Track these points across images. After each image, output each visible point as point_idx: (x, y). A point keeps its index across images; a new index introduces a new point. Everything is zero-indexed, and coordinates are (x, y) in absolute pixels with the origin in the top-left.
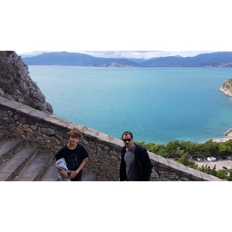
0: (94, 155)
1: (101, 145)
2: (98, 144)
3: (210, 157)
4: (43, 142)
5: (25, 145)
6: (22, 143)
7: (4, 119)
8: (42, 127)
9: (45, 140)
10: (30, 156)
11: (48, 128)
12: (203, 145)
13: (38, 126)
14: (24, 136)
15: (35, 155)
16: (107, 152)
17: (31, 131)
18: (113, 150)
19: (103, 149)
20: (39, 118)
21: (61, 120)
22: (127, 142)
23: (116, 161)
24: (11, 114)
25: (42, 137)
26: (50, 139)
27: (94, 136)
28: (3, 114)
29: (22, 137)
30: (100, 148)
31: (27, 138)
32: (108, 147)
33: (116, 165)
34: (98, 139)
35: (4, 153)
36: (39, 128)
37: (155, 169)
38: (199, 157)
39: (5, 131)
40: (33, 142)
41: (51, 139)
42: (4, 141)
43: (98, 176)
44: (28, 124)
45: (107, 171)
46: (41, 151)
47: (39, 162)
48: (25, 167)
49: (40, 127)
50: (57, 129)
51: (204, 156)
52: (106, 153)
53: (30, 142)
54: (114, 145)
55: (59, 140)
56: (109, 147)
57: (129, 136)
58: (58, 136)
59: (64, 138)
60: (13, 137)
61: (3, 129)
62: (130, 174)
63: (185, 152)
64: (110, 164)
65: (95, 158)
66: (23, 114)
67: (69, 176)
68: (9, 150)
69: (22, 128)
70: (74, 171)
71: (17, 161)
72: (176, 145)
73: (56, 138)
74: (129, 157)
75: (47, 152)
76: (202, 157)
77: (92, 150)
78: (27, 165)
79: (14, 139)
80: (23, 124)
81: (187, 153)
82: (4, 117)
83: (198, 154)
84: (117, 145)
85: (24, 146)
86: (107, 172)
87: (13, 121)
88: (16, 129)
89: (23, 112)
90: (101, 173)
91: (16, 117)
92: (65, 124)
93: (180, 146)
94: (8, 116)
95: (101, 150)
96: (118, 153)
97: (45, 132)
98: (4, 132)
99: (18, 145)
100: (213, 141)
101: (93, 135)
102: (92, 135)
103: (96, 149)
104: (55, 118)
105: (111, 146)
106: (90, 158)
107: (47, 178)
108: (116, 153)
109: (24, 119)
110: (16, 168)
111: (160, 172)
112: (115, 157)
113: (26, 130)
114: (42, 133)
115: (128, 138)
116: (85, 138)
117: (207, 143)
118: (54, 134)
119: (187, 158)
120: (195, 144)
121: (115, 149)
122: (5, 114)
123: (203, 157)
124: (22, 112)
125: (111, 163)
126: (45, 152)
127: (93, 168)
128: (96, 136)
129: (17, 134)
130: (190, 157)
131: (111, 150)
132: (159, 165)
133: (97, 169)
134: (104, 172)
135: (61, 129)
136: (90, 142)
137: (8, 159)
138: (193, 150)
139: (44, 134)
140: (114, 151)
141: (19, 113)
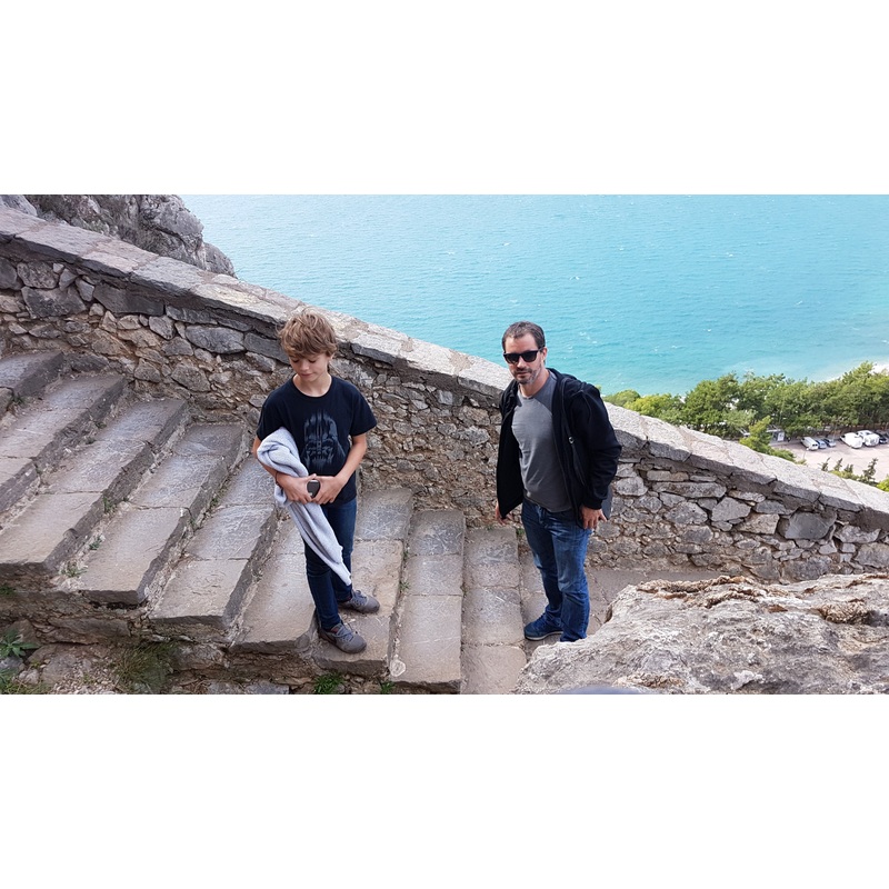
0: (401, 426)
1: (422, 387)
2: (413, 386)
3: (855, 430)
4: (204, 383)
5: (140, 396)
6: (126, 390)
7: (41, 297)
8: (190, 324)
9: (211, 373)
10: (164, 434)
11: (213, 325)
12: (832, 388)
13: (176, 321)
14: (128, 363)
15: (180, 430)
16: (447, 412)
17: (153, 341)
18: (470, 405)
19: (432, 401)
20: (176, 287)
21: (262, 293)
22: (521, 363)
23: (484, 445)
24: (66, 277)
25: (197, 361)
26: (227, 370)
27: (395, 354)
28: (37, 279)
29: (122, 365)
30: (422, 397)
31: (142, 369)
32: (450, 394)
33: (486, 460)
34: (411, 365)
35: (63, 425)
36: (180, 329)
37: (635, 464)
38: (813, 434)
39: (55, 344)
40: (166, 381)
41: (232, 369)
42: (59, 381)
43: (422, 499)
44: (138, 314)
45: (452, 480)
46: (201, 414)
47: (200, 455)
48: (148, 472)
49: (186, 324)
50: (249, 331)
51: (832, 429)
52: (445, 418)
53: (156, 384)
54: (476, 387)
55: (264, 372)
56: (454, 394)
57: (529, 342)
58: (255, 355)
59: (278, 362)
60: (87, 369)
61: (48, 338)
62: (535, 481)
63: (758, 417)
64: (462, 456)
65: (405, 436)
66: (112, 273)
67: (314, 496)
68: (82, 415)
69: (118, 329)
70: (330, 478)
71: (116, 452)
72: (724, 394)
73: (252, 364)
74: (531, 421)
75: (224, 418)
76: (822, 433)
77: (391, 409)
78: (154, 465)
79: (93, 374)
80: (119, 316)
81: (767, 419)
82: (41, 293)
83: (808, 423)
84: (487, 386)
85: (135, 397)
86: (454, 482)
87: (77, 307)
88: (93, 335)
89: (111, 265)
90: (431, 489)
91: (87, 289)
92: (278, 308)
93: (741, 396)
94: (57, 286)
95: (425, 406)
96: (490, 414)
97: (204, 343)
98: (52, 349)
99: (112, 397)
100: (871, 372)
101: (391, 348)
102: (386, 351)
103: (406, 405)
104: (237, 288)
105: (463, 392)
106: (388, 435)
107: (234, 508)
108: (484, 414)
109: (117, 296)
110: (117, 474)
111: (652, 475)
112: (479, 431)
113: (132, 336)
114: (194, 346)
115: (526, 349)
116: (359, 363)
117: (850, 379)
118: (242, 348)
119: (764, 437)
120: (800, 385)
121: (479, 401)
122: (42, 280)
123: (827, 434)
124: (107, 267)
125: (466, 453)
126: (215, 418)
127: (399, 471)
128: (403, 355)
129: (101, 357)
130: (777, 434)
131: (463, 405)
132: (648, 449)
133: (417, 475)
134: (441, 484)
135: (264, 330)
136: (383, 376)
137: (83, 445)
138: (790, 407)
139: (204, 349)
140: (476, 407)
141: (95, 272)
